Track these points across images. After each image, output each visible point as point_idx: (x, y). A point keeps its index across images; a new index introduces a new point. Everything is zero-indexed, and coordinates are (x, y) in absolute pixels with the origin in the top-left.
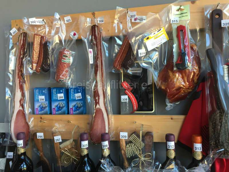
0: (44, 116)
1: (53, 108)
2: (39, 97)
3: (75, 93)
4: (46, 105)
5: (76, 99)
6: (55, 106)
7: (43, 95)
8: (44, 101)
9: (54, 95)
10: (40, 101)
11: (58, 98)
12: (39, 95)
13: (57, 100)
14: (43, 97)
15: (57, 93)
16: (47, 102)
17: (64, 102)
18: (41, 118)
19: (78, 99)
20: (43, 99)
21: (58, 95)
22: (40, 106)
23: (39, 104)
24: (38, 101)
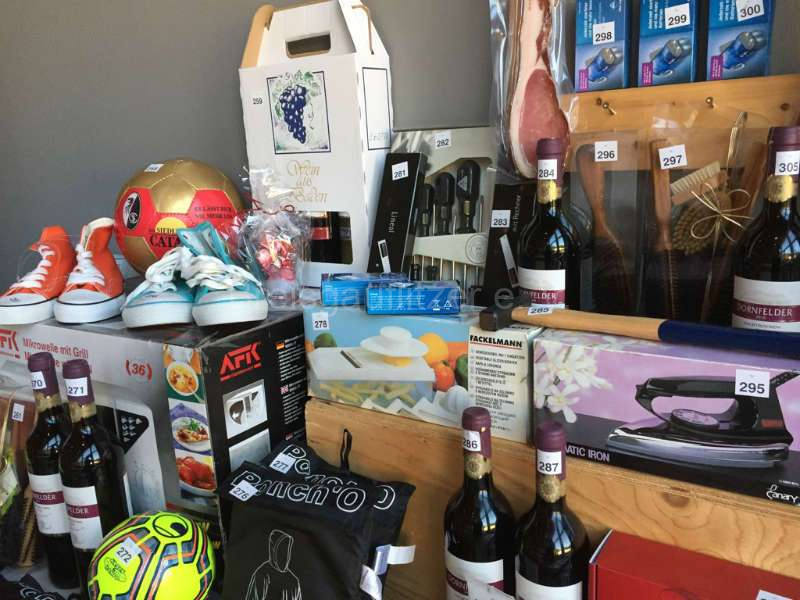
0: (606, 96)
1: (644, 64)
2: (595, 26)
4: (618, 55)
5: (740, 19)
6: (652, 54)
7: (607, 21)
8: (613, 40)
9: (651, 13)
10: (599, 43)
11: (667, 23)
12: (593, 23)
14: (610, 27)
15: (662, 6)
16: (623, 44)
17: (692, 36)
18: (599, 101)
19: (748, 17)
20: (608, 36)
21: (667, 10)
22: (595, 61)
23: (591, 54)
24: (589, 43)
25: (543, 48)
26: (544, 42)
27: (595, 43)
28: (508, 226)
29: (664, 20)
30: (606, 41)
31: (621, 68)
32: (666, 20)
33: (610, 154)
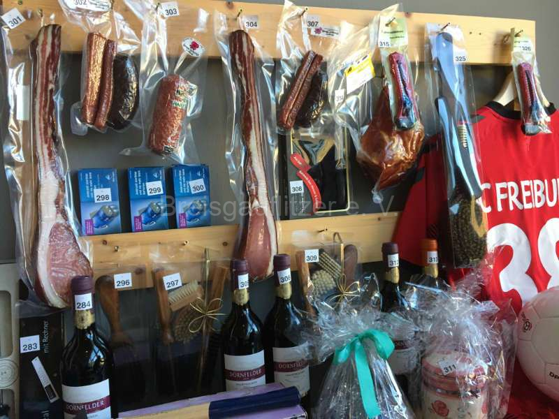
0: (109, 238)
1: (135, 218)
2: (95, 190)
3: (187, 179)
4: (115, 211)
5: (193, 192)
6: (139, 211)
7: (104, 187)
8: (110, 200)
9: (136, 184)
10: (99, 201)
11: (148, 192)
12: (93, 187)
13: (146, 198)
14: (107, 191)
15: (144, 181)
16: (118, 203)
17: (164, 200)
18: (105, 242)
19: (197, 192)
20: (107, 197)
21: (147, 184)
22: (97, 214)
23: (95, 209)
24: (92, 201)
25: (61, 207)
26: (61, 203)
27: (96, 201)
28: (38, 349)
29: (146, 190)
30: (105, 201)
31: (118, 219)
32: (148, 190)
33: (127, 282)
